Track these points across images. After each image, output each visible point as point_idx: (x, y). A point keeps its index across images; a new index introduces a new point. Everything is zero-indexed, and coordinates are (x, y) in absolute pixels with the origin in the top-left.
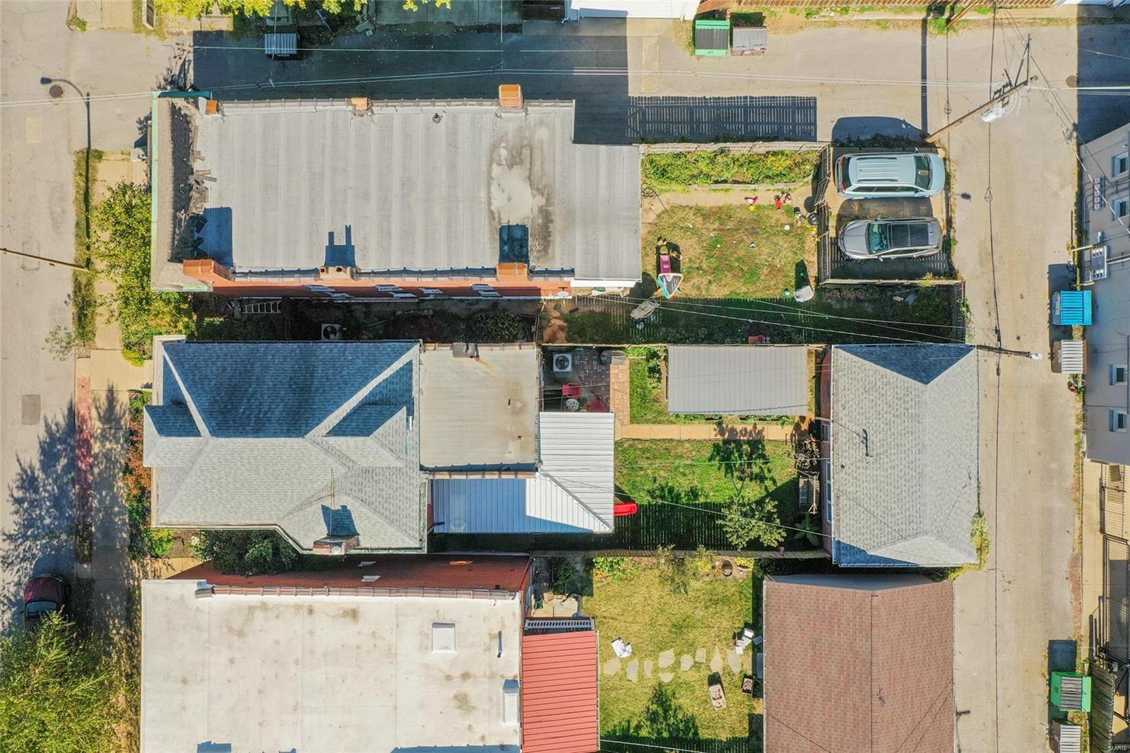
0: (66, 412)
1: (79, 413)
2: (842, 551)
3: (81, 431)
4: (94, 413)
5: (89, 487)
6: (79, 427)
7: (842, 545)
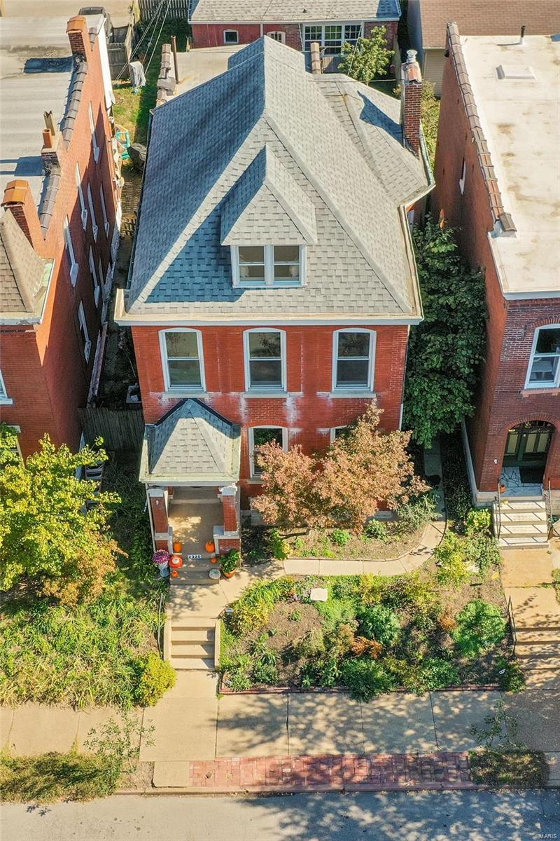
0: (260, 810)
1: (260, 784)
2: (386, 12)
3: (295, 776)
4: (261, 751)
5: (401, 758)
6: (287, 782)
7: (380, 12)
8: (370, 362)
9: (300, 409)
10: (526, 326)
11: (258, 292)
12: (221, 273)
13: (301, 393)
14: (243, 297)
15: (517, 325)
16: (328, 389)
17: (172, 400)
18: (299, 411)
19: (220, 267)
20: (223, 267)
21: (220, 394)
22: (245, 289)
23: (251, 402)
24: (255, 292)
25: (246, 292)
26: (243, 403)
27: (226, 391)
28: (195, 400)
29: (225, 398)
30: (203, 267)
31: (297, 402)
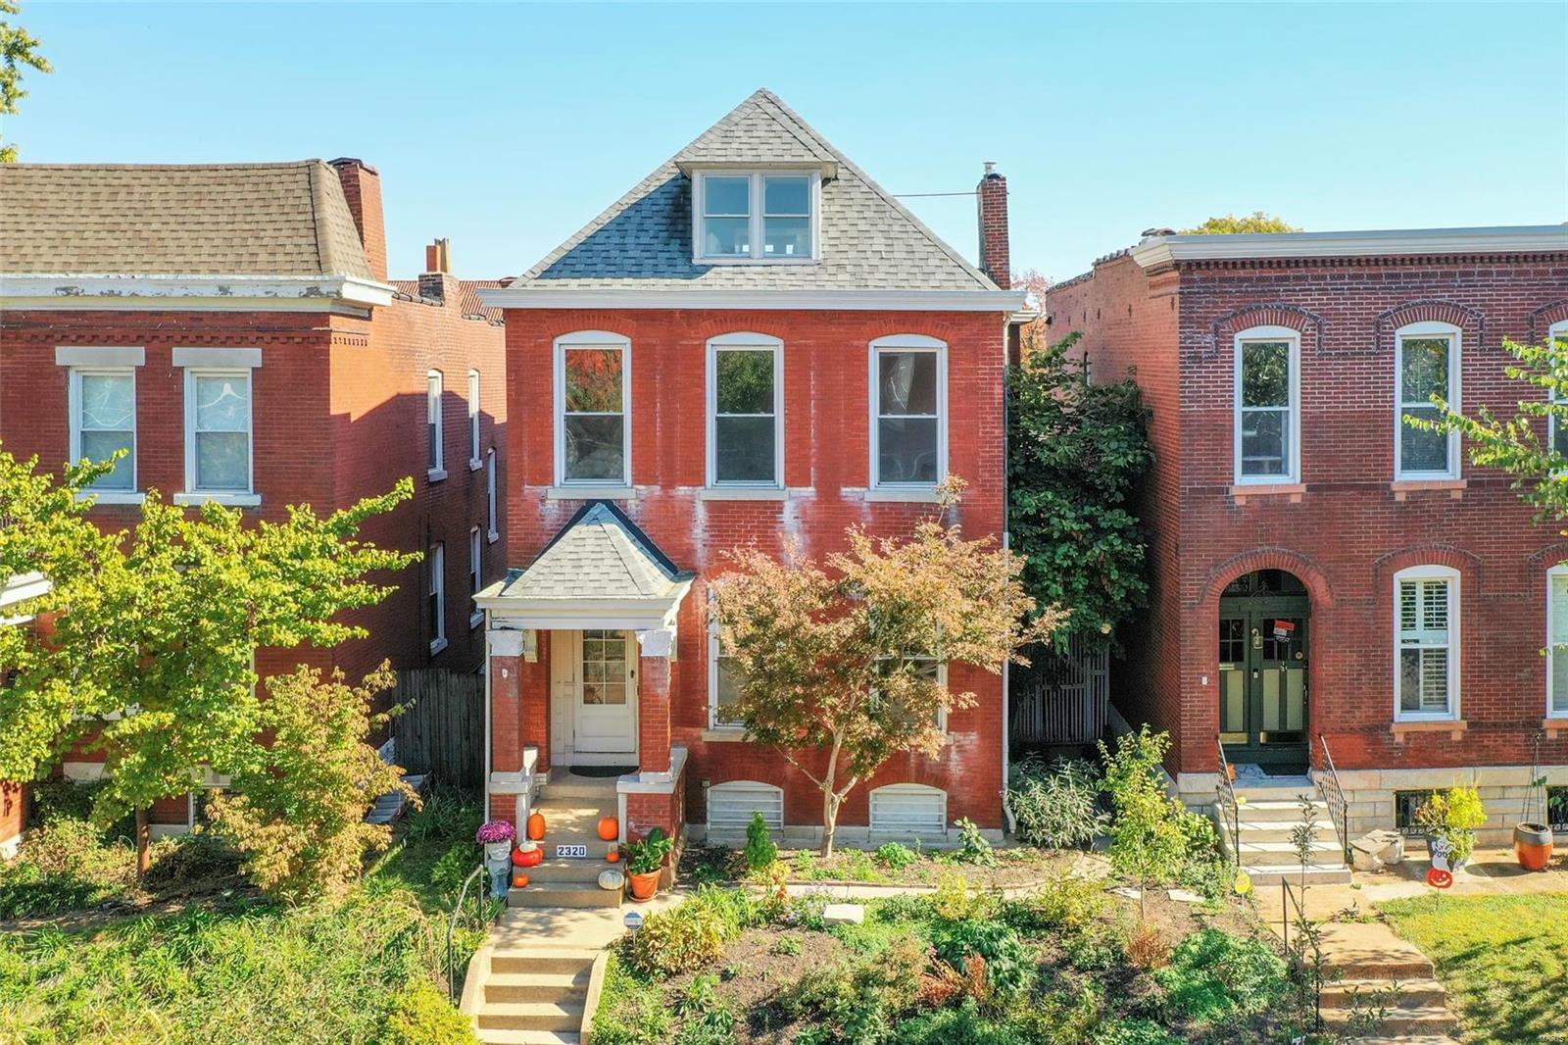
8: (939, 422)
9: (809, 532)
10: (1216, 328)
11: (736, 269)
12: (675, 245)
13: (812, 489)
14: (709, 274)
15: (1200, 325)
16: (863, 482)
17: (564, 503)
18: (807, 536)
19: (673, 241)
20: (678, 241)
21: (657, 490)
22: (714, 266)
23: (716, 508)
24: (731, 269)
25: (715, 269)
26: (701, 513)
27: (669, 485)
28: (608, 503)
29: (666, 501)
30: (644, 240)
31: (804, 513)
